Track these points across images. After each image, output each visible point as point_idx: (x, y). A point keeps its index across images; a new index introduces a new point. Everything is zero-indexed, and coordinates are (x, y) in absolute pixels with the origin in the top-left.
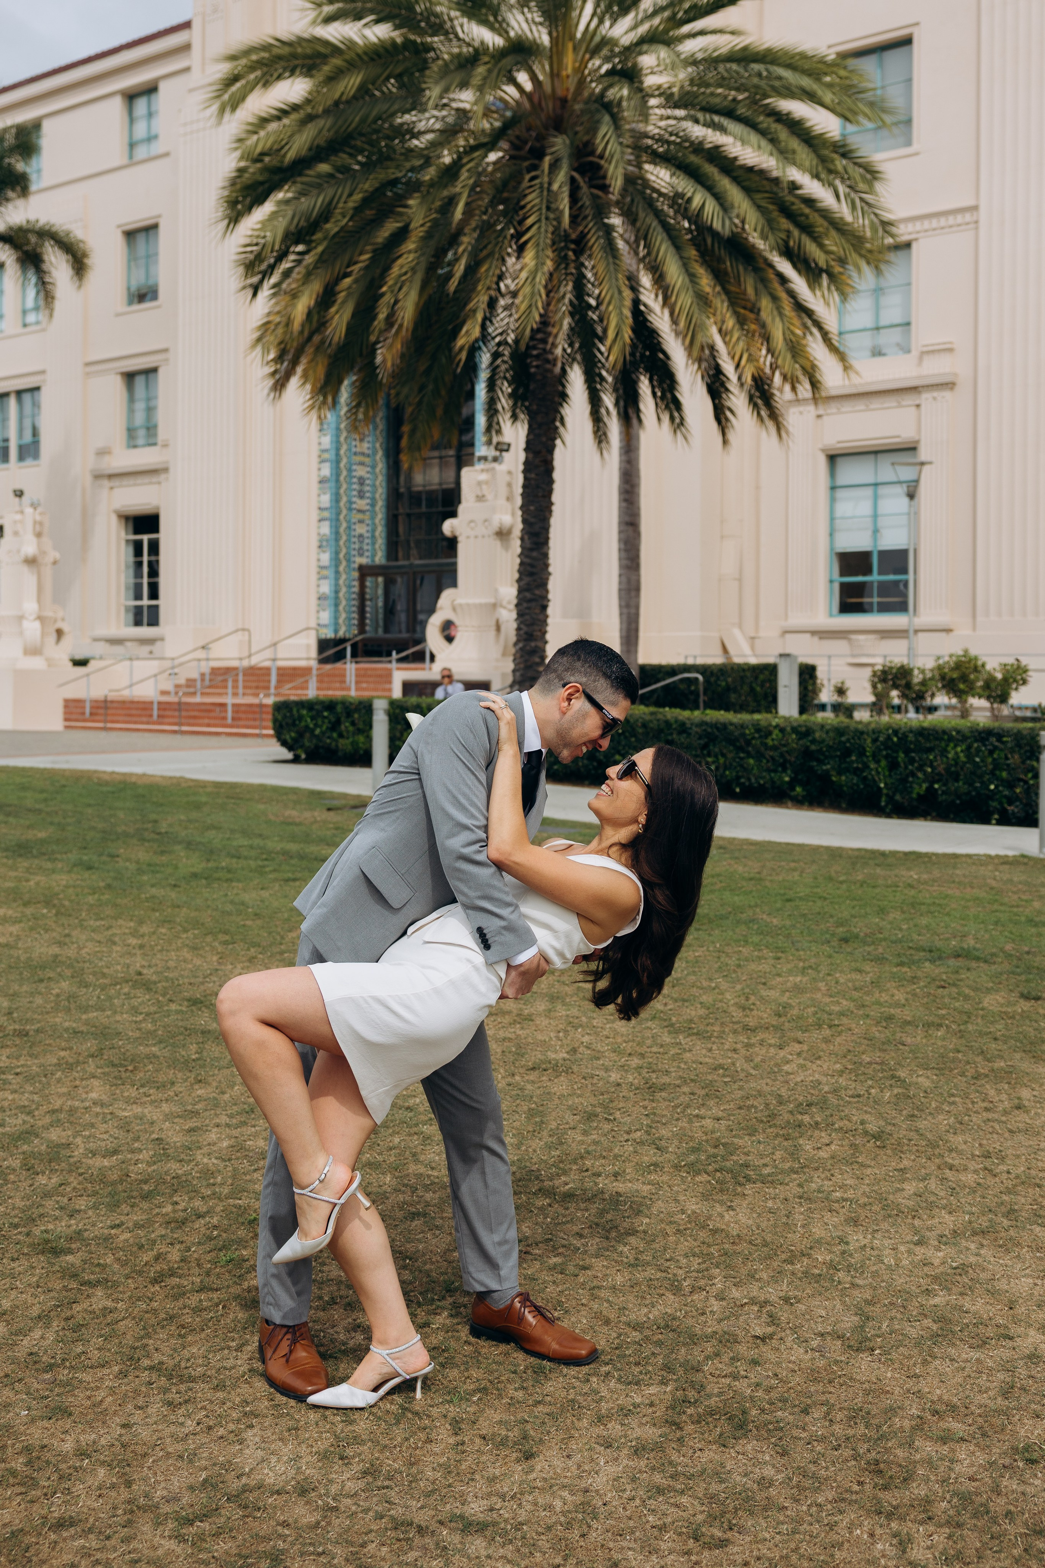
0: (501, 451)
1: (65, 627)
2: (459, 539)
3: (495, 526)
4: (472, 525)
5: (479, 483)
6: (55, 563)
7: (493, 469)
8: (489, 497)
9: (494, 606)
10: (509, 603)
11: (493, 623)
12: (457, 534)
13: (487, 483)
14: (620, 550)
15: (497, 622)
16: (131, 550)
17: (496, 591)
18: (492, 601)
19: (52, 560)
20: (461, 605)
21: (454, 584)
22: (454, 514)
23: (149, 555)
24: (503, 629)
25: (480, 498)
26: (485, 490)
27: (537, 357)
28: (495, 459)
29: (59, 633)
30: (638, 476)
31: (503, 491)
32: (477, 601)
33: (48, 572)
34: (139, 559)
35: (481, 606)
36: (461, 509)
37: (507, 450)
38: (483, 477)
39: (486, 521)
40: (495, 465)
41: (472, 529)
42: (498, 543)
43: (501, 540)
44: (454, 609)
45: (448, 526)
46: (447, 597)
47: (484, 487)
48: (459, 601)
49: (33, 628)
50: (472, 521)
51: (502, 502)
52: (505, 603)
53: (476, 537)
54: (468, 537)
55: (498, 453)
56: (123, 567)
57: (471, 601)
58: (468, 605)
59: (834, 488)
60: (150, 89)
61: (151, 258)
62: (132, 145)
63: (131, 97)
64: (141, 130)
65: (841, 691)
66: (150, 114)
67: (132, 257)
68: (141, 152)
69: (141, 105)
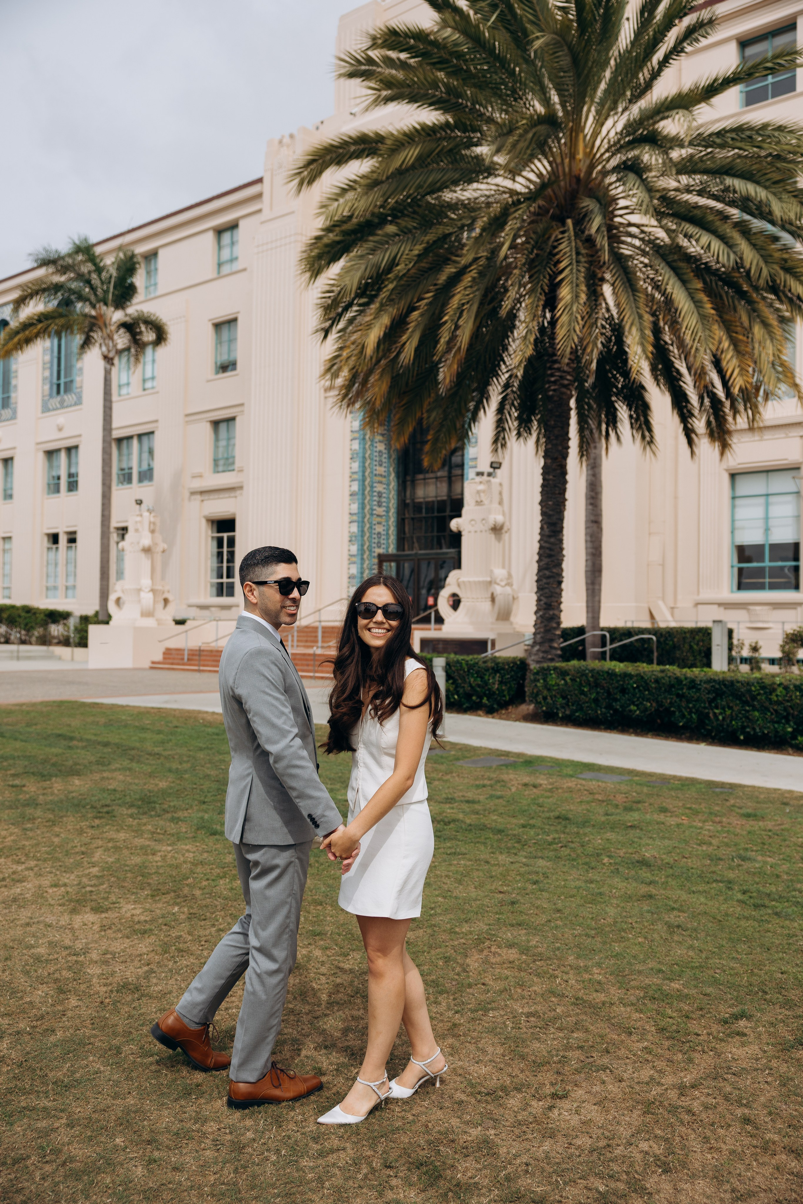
0: (495, 468)
1: (170, 597)
2: (463, 533)
3: (491, 523)
4: (473, 522)
5: (478, 492)
6: (164, 551)
7: (489, 481)
8: (486, 502)
9: (490, 583)
10: (501, 580)
11: (490, 595)
12: (461, 529)
13: (484, 491)
14: (586, 541)
15: (492, 594)
16: (215, 544)
17: (492, 571)
18: (489, 579)
19: (161, 549)
20: (464, 582)
21: (458, 566)
22: (459, 516)
23: (228, 547)
24: (497, 600)
25: (479, 503)
26: (483, 497)
27: (555, 382)
28: (489, 475)
29: (166, 601)
30: (601, 486)
31: (496, 498)
32: (476, 579)
33: (158, 558)
34: (220, 550)
35: (479, 582)
36: (464, 511)
37: (499, 468)
38: (481, 487)
39: (483, 519)
40: (491, 478)
41: (473, 526)
42: (493, 536)
43: (495, 534)
44: (459, 585)
45: (454, 524)
46: (453, 577)
47: (482, 495)
48: (462, 579)
49: (147, 598)
50: (472, 520)
51: (495, 505)
52: (498, 581)
53: (476, 532)
54: (470, 532)
55: (491, 470)
56: (209, 556)
57: (471, 579)
58: (469, 582)
59: (734, 498)
60: (233, 226)
61: (232, 340)
62: (220, 265)
63: (219, 232)
64: (226, 254)
65: (755, 649)
66: (233, 243)
67: (219, 342)
68: (226, 269)
69: (226, 237)
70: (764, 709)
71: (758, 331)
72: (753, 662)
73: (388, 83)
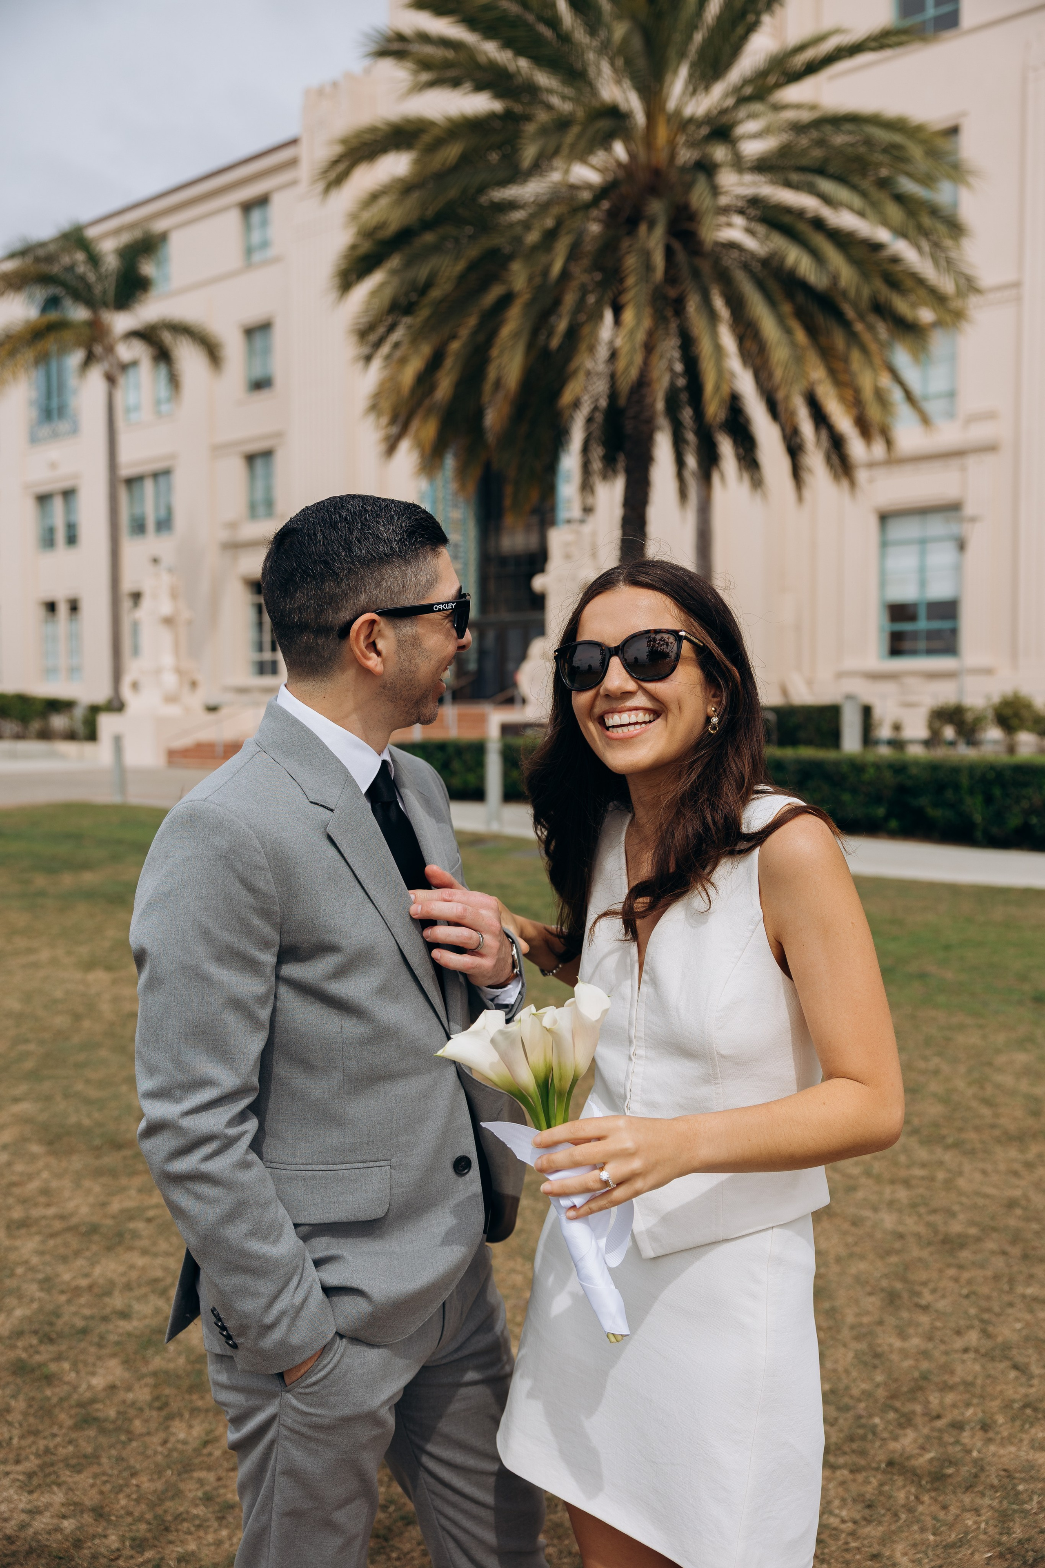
0: (586, 514)
1: (198, 678)
2: (548, 594)
3: (582, 581)
4: (560, 580)
5: (566, 544)
6: (188, 622)
7: (580, 530)
8: (576, 555)
12: (545, 589)
13: (572, 542)
16: (254, 612)
19: (186, 620)
22: (542, 571)
25: (568, 557)
26: (572, 549)
27: (634, 417)
28: (580, 521)
29: (194, 684)
31: (588, 550)
33: (183, 630)
36: (549, 566)
38: (570, 537)
39: (573, 577)
40: (582, 526)
41: (560, 585)
44: (545, 658)
45: (539, 583)
46: (538, 647)
47: (572, 547)
49: (171, 679)
50: (559, 577)
51: (587, 560)
53: (564, 592)
54: (556, 593)
55: (582, 516)
59: (884, 544)
60: (263, 201)
61: (267, 351)
62: (249, 251)
63: (247, 207)
64: (256, 237)
65: (897, 727)
66: (264, 223)
67: (251, 352)
68: (257, 257)
69: (256, 216)
70: (854, 791)
71: (856, 356)
72: (897, 744)
73: (425, 64)
